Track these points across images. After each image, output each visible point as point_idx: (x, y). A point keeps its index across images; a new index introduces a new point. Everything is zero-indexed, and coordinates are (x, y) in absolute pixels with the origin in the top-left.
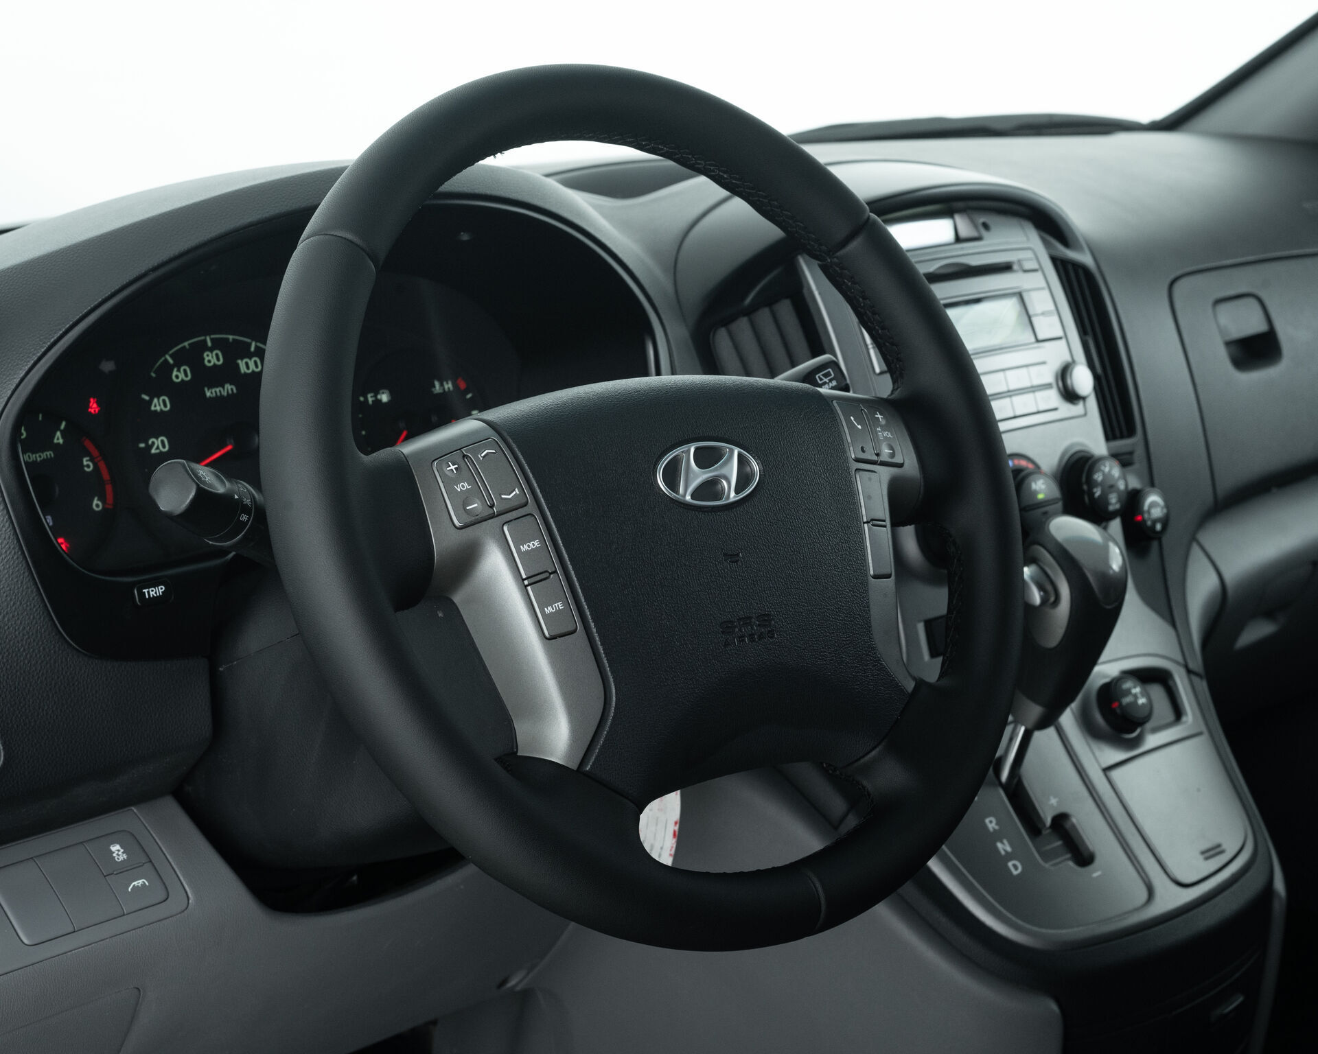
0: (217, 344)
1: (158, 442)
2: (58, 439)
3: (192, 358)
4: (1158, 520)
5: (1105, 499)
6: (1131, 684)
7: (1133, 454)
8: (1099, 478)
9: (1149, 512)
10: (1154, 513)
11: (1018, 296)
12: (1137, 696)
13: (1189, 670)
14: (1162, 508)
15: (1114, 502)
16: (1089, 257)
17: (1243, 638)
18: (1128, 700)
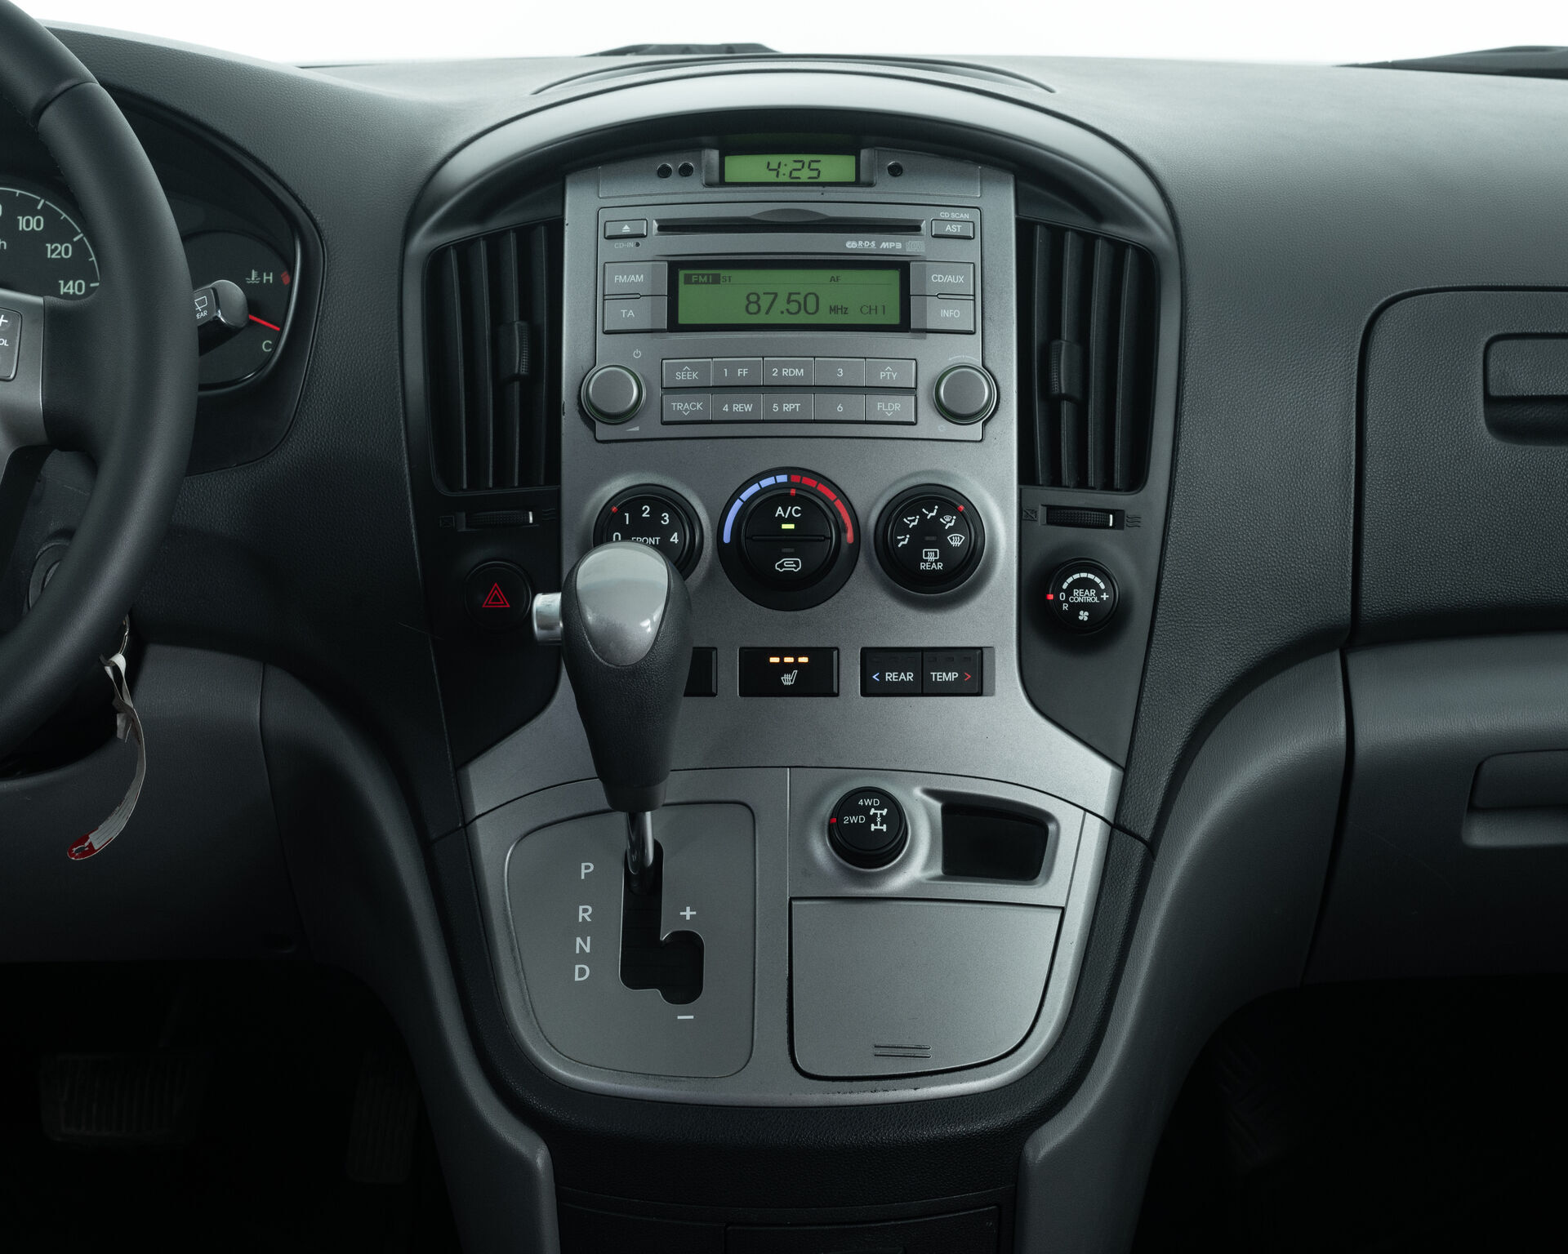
4: (1085, 606)
5: (916, 556)
6: (877, 801)
7: (1119, 515)
8: (913, 522)
9: (1069, 592)
10: (1079, 596)
11: (902, 267)
12: (873, 819)
13: (1117, 826)
14: (1099, 592)
15: (931, 559)
16: (1159, 236)
17: (1482, 835)
18: (854, 819)
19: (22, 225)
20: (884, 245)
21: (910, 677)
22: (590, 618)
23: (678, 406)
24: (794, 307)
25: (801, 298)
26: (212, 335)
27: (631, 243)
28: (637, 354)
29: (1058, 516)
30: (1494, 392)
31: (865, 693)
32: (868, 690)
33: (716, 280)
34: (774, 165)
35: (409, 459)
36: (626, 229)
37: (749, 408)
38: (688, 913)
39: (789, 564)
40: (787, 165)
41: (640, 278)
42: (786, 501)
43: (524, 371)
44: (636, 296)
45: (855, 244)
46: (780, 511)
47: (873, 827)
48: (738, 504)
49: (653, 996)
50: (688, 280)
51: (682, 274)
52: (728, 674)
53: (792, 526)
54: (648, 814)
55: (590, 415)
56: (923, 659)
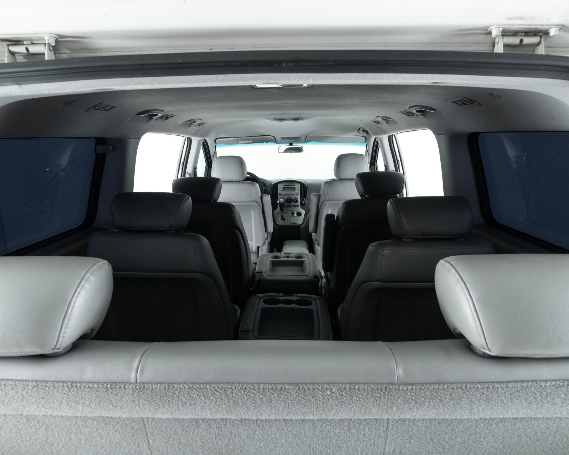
5: (295, 201)
7: (305, 199)
8: (295, 199)
10: (303, 203)
11: (294, 187)
13: (305, 214)
16: (307, 186)
23: (284, 194)
24: (289, 189)
28: (282, 192)
29: (302, 199)
32: (293, 207)
33: (286, 188)
34: (288, 183)
36: (281, 186)
37: (287, 194)
39: (289, 201)
42: (289, 198)
43: (276, 193)
44: (282, 189)
45: (292, 187)
47: (293, 213)
51: (284, 188)
52: (286, 206)
55: (280, 194)
56: (295, 206)
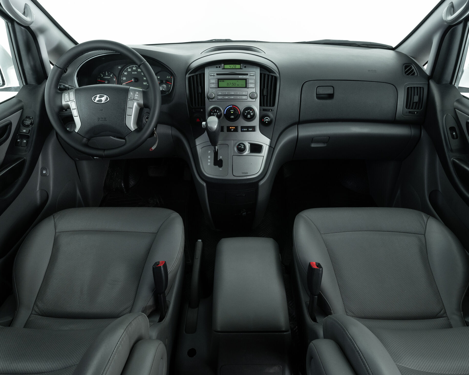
0: (135, 67)
1: (124, 78)
2: (111, 76)
3: (132, 68)
4: (267, 121)
5: (247, 115)
6: (242, 145)
7: (271, 110)
8: (247, 112)
9: (265, 119)
10: (266, 120)
11: (246, 80)
12: (242, 147)
13: (270, 146)
14: (269, 119)
15: (249, 116)
16: (278, 75)
17: (313, 145)
18: (240, 147)
19: (138, 70)
20: (244, 77)
21: (246, 129)
22: (209, 125)
23: (219, 97)
24: (233, 85)
25: (234, 84)
26: (162, 92)
27: (213, 76)
28: (214, 91)
29: (264, 110)
30: (317, 93)
31: (241, 131)
32: (242, 131)
33: (223, 81)
34: (230, 66)
35: (187, 103)
36: (212, 75)
37: (227, 97)
38: (221, 157)
39: (232, 117)
40: (232, 66)
41: (214, 81)
42: (232, 109)
43: (200, 92)
44: (214, 83)
45: (240, 77)
46: (231, 110)
47: (242, 148)
48: (226, 109)
49: (217, 167)
50: (220, 81)
51: (219, 80)
52: (225, 129)
53: (232, 112)
54: (216, 147)
55: (209, 98)
56: (248, 128)
